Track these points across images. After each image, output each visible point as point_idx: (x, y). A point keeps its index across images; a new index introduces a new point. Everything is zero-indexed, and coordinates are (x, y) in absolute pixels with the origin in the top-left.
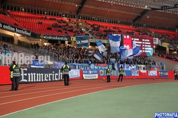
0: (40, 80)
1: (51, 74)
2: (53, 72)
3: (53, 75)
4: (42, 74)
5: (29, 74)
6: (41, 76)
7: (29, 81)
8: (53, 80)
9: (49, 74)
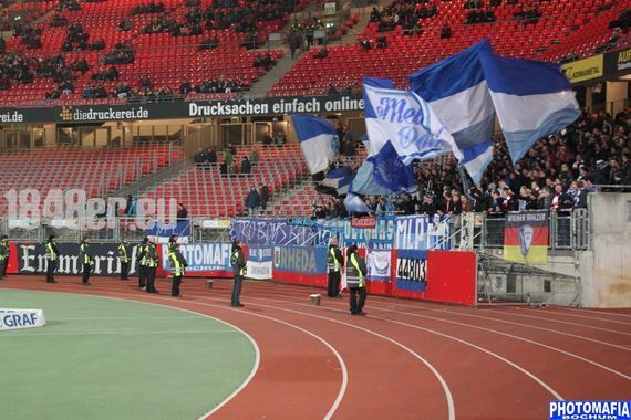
0: (68, 271)
1: (103, 258)
2: (111, 253)
3: (110, 259)
4: (73, 257)
5: (40, 257)
6: (71, 261)
7: (40, 269)
8: (110, 271)
9: (97, 258)
